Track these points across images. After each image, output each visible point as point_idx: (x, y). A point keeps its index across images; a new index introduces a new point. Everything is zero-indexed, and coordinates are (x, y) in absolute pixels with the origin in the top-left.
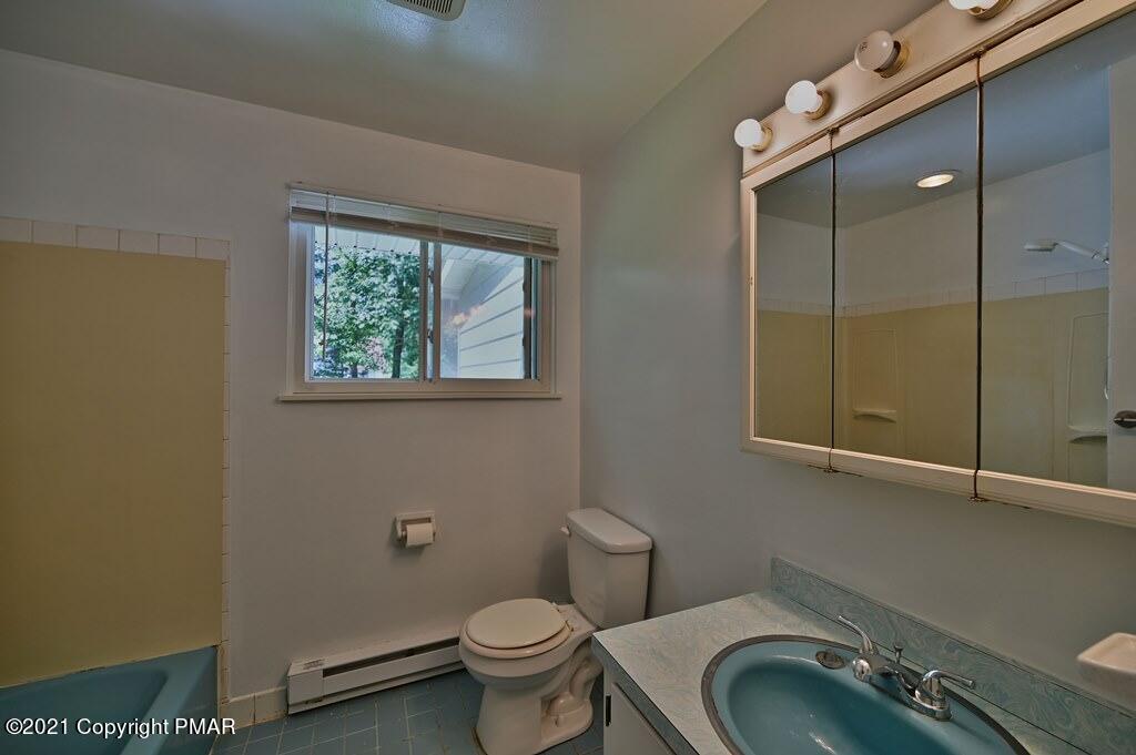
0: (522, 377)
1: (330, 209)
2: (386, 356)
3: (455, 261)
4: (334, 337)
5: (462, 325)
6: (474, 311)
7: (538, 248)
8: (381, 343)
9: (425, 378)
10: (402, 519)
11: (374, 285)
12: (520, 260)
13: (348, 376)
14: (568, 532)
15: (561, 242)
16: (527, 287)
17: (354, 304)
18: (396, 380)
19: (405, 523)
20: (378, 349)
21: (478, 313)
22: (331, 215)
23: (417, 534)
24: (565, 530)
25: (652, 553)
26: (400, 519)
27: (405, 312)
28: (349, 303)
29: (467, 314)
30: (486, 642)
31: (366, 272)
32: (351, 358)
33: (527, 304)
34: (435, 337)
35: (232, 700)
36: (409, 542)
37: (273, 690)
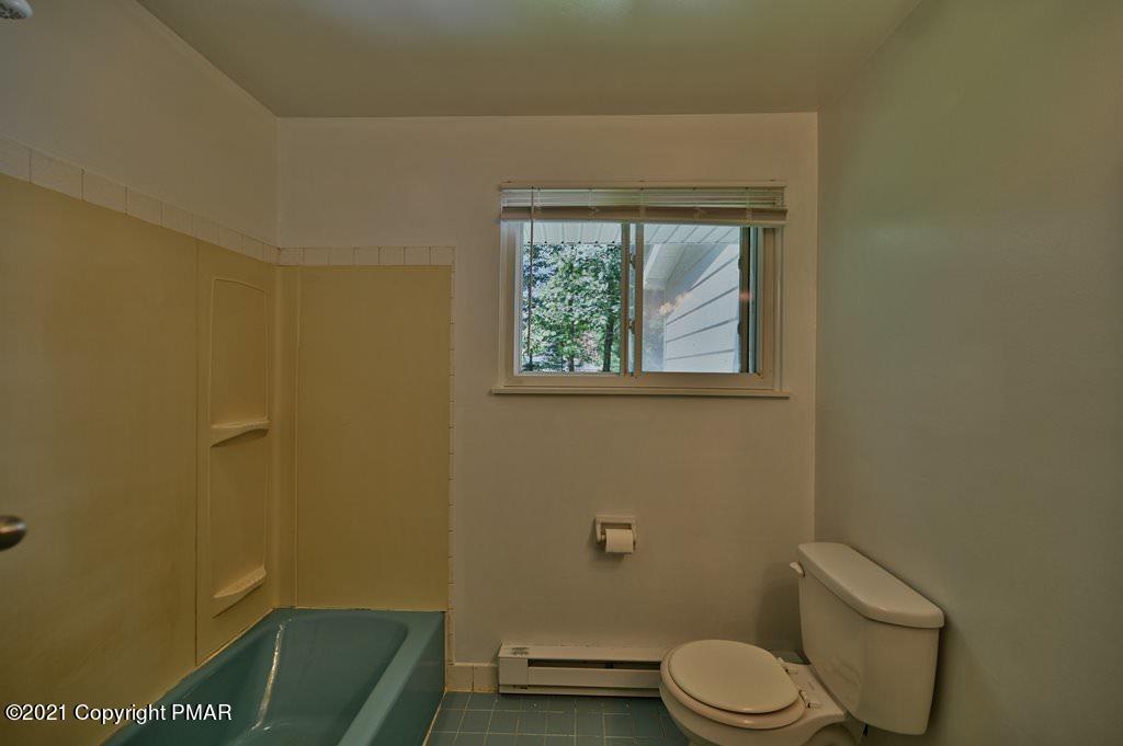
0: (737, 371)
1: (535, 204)
2: (599, 349)
4: (554, 333)
5: (668, 314)
6: (680, 299)
7: (759, 214)
8: (594, 338)
9: (626, 371)
10: (601, 521)
11: (587, 284)
13: (566, 369)
14: (799, 571)
15: (790, 201)
16: (744, 263)
17: (571, 302)
18: (607, 375)
19: (605, 525)
20: (591, 342)
21: (686, 300)
22: (536, 209)
23: (617, 539)
24: (795, 566)
25: (944, 633)
27: (613, 307)
28: (566, 302)
29: (673, 303)
31: (579, 271)
32: (568, 352)
33: (745, 285)
34: (637, 327)
35: (456, 664)
36: (608, 549)
37: (486, 665)
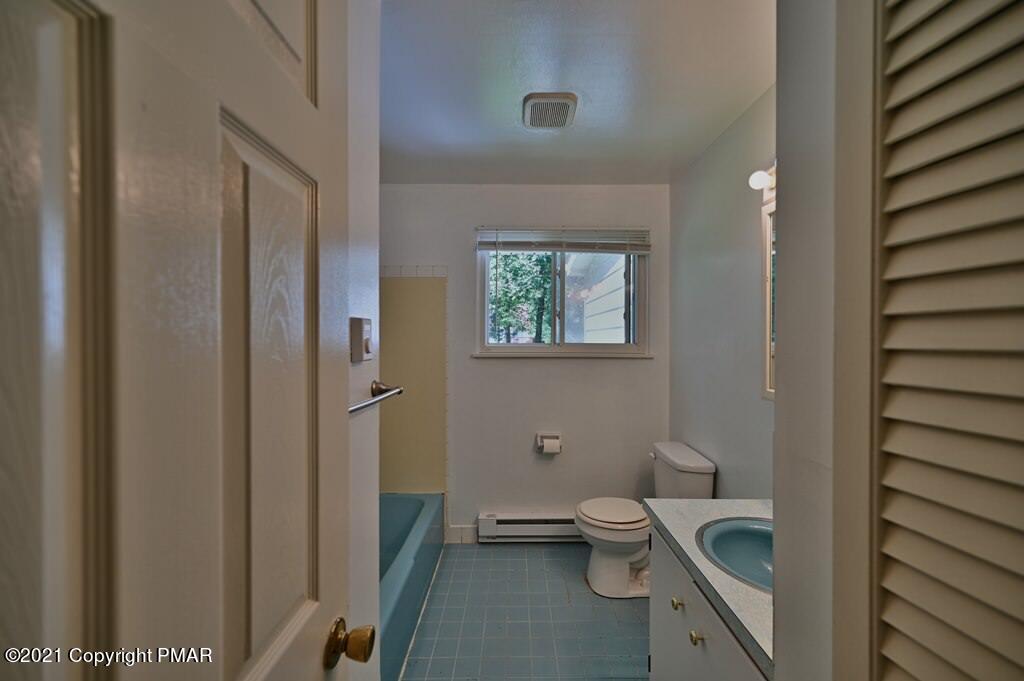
0: (623, 342)
1: (499, 240)
2: (531, 319)
3: (574, 262)
5: (587, 297)
6: (594, 288)
7: (635, 246)
8: (527, 309)
9: (555, 342)
11: (523, 265)
12: (622, 258)
14: (654, 457)
15: (653, 240)
18: (538, 343)
19: (542, 437)
20: (525, 314)
21: (598, 289)
22: (499, 243)
23: (550, 445)
24: (652, 455)
25: (716, 475)
26: (540, 434)
29: (590, 290)
30: (593, 516)
32: (505, 322)
34: (561, 315)
35: (452, 526)
36: (545, 450)
37: (470, 526)
